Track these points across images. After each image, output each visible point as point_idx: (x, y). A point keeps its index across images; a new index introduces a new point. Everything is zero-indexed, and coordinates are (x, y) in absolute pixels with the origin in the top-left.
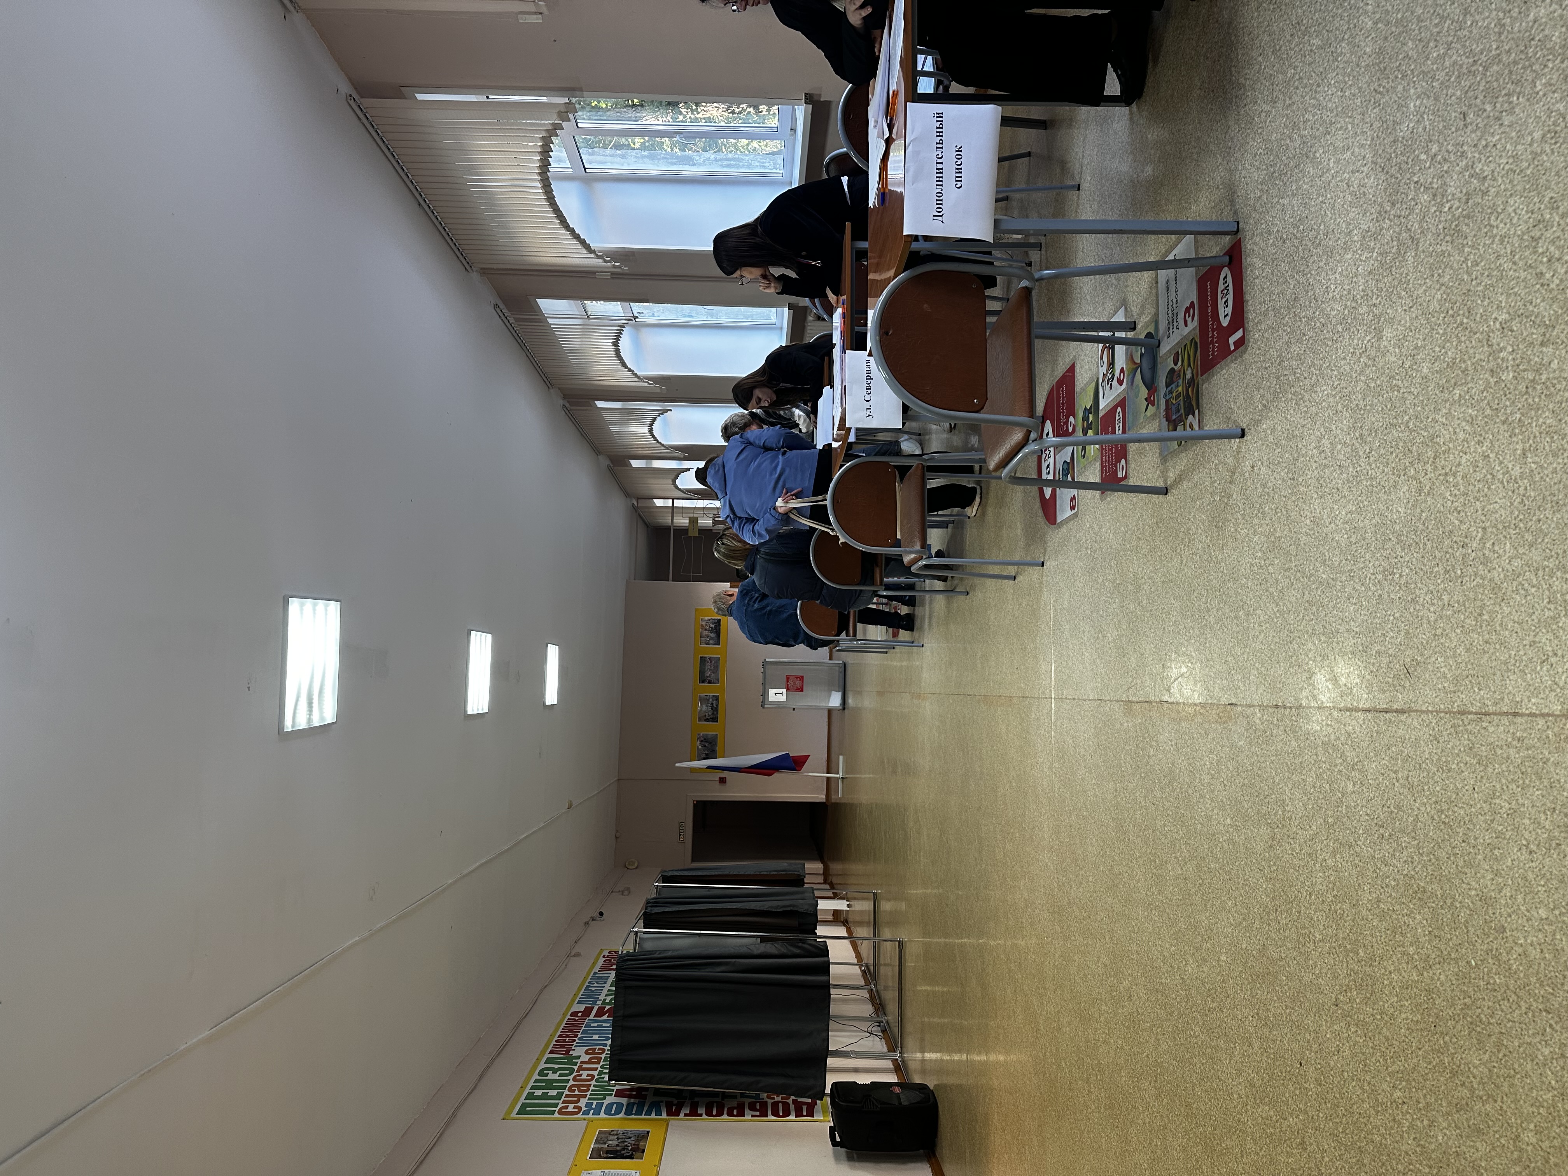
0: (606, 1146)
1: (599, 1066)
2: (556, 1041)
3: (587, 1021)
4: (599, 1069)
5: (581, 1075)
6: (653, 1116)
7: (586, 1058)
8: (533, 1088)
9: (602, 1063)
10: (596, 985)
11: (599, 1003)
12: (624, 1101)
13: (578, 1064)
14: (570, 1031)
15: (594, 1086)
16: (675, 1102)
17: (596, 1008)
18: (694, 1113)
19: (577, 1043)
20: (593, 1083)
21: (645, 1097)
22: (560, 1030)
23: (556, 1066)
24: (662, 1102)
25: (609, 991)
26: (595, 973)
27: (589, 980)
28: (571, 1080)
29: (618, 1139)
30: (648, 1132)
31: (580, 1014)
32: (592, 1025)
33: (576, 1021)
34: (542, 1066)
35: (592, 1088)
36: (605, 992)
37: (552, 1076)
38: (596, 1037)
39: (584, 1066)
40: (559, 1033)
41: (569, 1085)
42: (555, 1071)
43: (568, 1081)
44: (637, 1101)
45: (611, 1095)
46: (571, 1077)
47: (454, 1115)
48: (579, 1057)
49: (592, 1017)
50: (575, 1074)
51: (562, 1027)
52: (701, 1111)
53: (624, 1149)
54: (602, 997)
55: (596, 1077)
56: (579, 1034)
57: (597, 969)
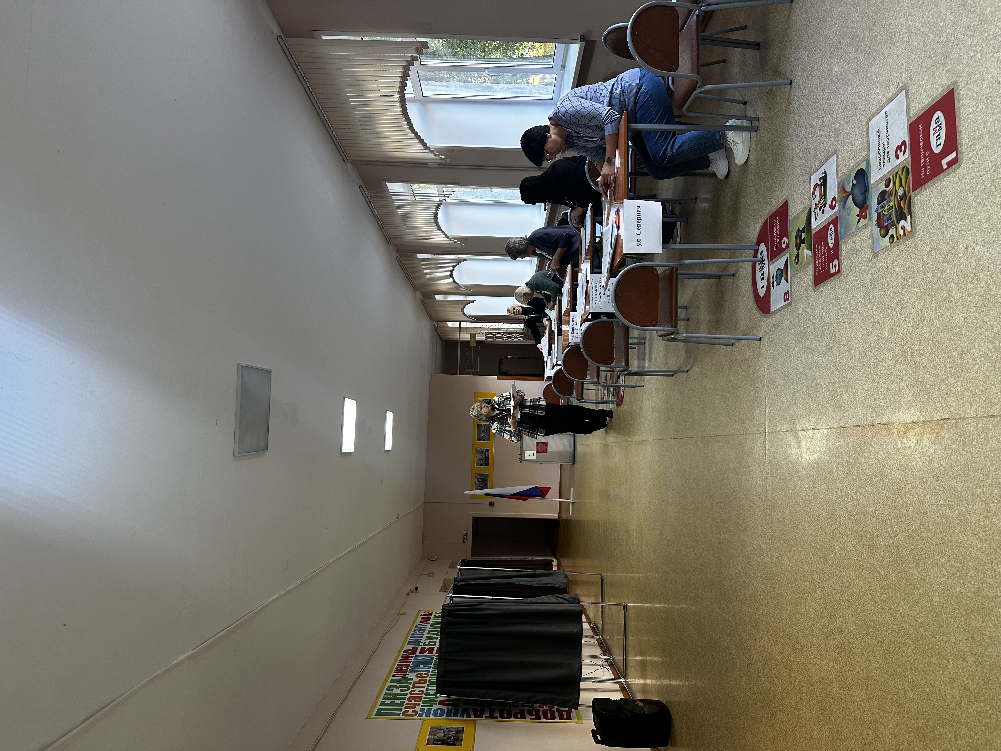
0: (436, 737)
2: (396, 669)
3: (414, 656)
5: (414, 691)
6: (465, 718)
7: (417, 680)
8: (384, 698)
10: (418, 633)
11: (421, 644)
12: (445, 708)
13: (412, 684)
14: (404, 662)
15: (424, 698)
16: (479, 709)
17: (420, 647)
18: (492, 716)
19: (410, 670)
20: (423, 695)
21: (458, 705)
22: (398, 661)
23: (398, 685)
24: (470, 708)
25: (427, 637)
26: (417, 625)
27: (413, 630)
28: (409, 694)
29: (444, 732)
30: (463, 728)
31: (410, 652)
32: (419, 658)
33: (407, 656)
38: (422, 666)
39: (416, 685)
42: (397, 688)
43: (406, 694)
44: (453, 708)
45: (436, 704)
47: (334, 715)
48: (412, 679)
49: (418, 653)
50: (411, 690)
52: (496, 715)
53: (448, 739)
54: (423, 641)
55: (425, 692)
56: (411, 664)
57: (417, 623)
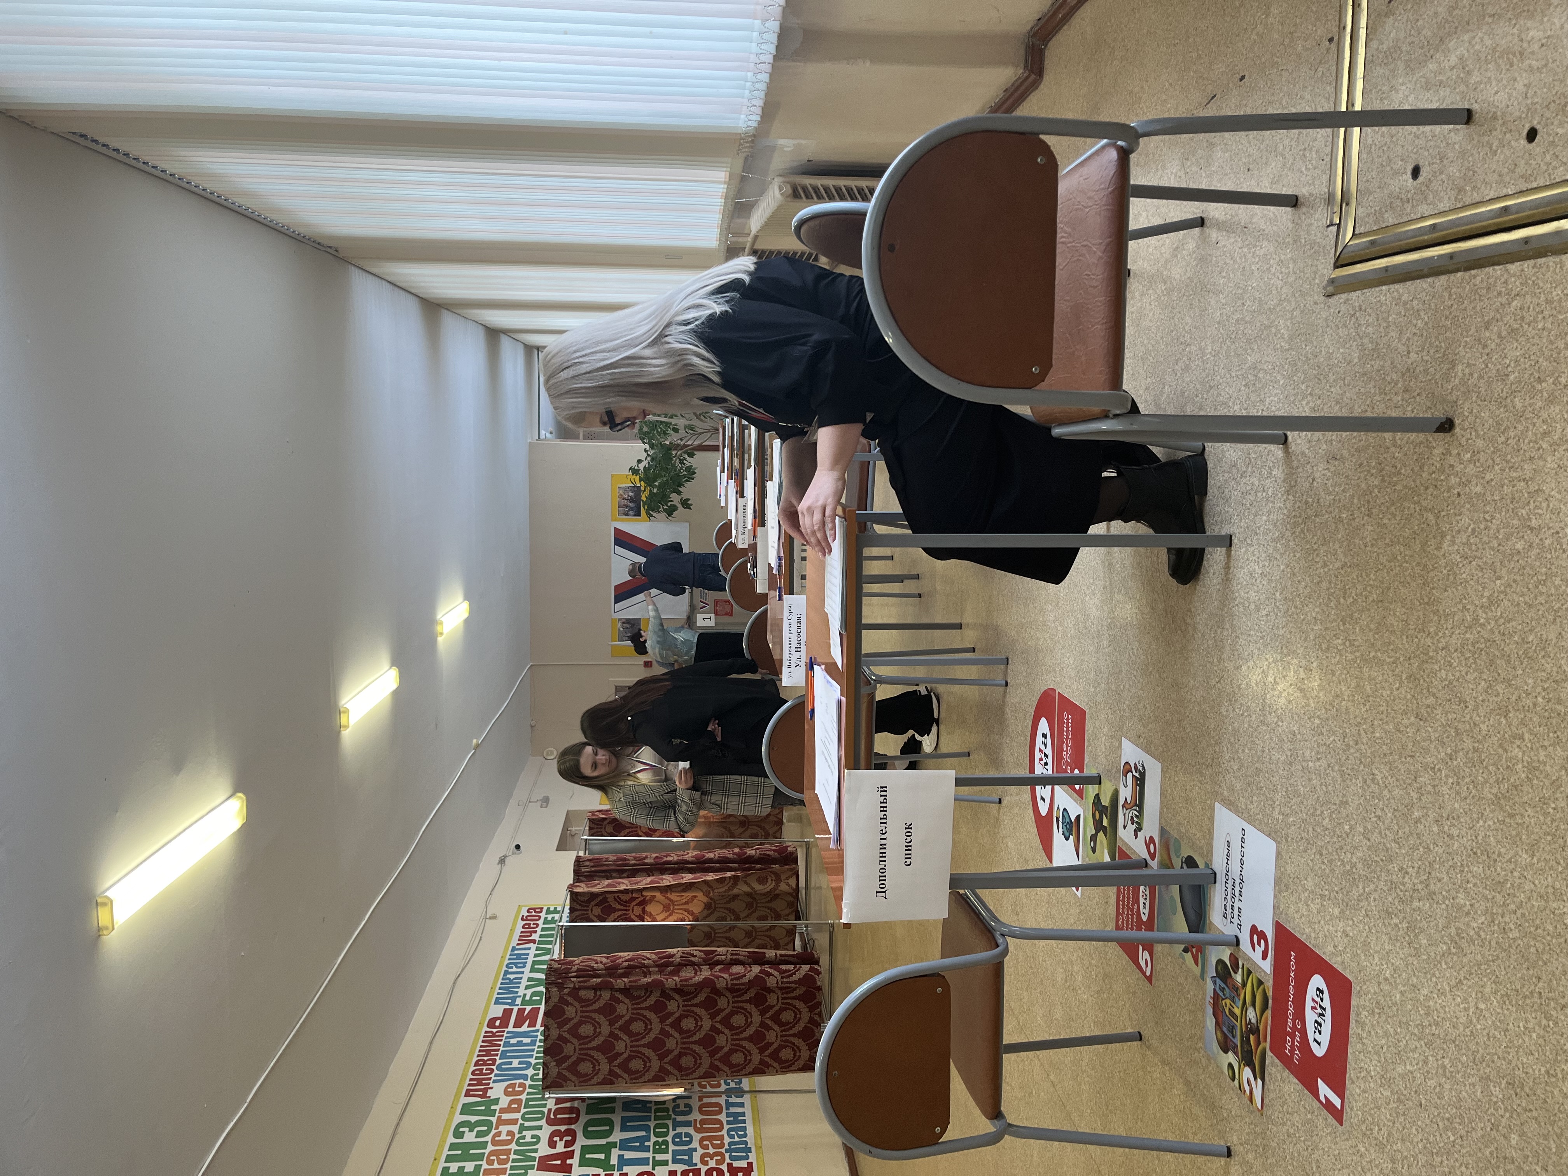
1: (518, 1116)
2: (473, 1073)
3: (505, 1034)
4: (520, 1121)
5: (499, 1134)
7: (504, 1102)
8: (449, 1159)
9: (523, 1111)
10: (515, 969)
11: (519, 1001)
13: (497, 1114)
14: (488, 1053)
15: (516, 1152)
17: (516, 1009)
19: (496, 1075)
20: (513, 1146)
22: (477, 1053)
23: (473, 1119)
25: (530, 979)
26: (514, 949)
27: (507, 962)
31: (498, 1023)
32: (513, 1041)
33: (494, 1035)
34: (459, 1118)
35: (512, 1156)
36: (524, 982)
37: (470, 1137)
38: (515, 1063)
39: (505, 1116)
40: (475, 1059)
41: (487, 1151)
42: (471, 1126)
43: (484, 1145)
45: (532, 1167)
46: (488, 1138)
48: (496, 1101)
49: (511, 1028)
50: (493, 1132)
51: (478, 1048)
54: (521, 991)
55: (517, 1136)
56: (498, 1058)
57: (515, 942)
